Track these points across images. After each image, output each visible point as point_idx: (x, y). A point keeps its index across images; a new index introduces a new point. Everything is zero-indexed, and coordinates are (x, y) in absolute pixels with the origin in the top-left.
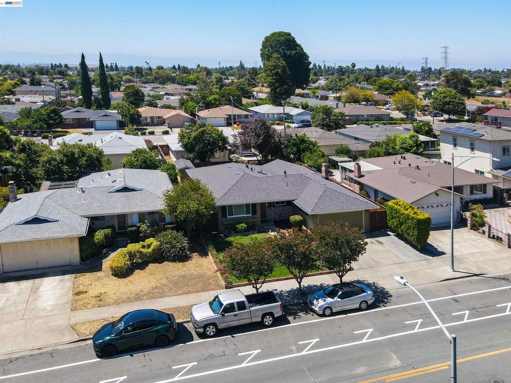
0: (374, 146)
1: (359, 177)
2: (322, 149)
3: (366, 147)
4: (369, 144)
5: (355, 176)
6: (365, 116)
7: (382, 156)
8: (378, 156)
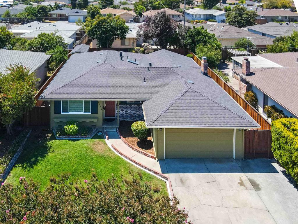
0: (278, 41)
1: (247, 75)
2: (218, 42)
3: (269, 42)
4: (273, 39)
5: (243, 73)
6: (280, 18)
7: (285, 52)
8: (281, 51)
